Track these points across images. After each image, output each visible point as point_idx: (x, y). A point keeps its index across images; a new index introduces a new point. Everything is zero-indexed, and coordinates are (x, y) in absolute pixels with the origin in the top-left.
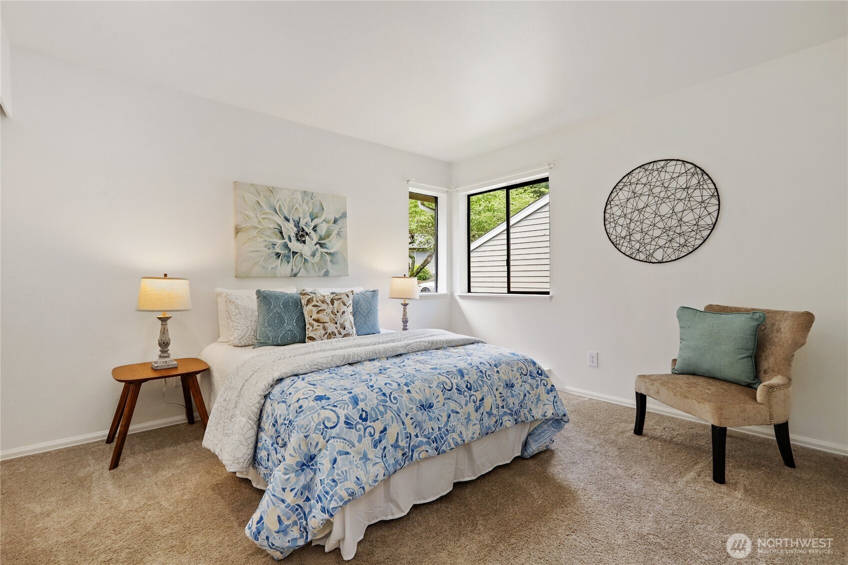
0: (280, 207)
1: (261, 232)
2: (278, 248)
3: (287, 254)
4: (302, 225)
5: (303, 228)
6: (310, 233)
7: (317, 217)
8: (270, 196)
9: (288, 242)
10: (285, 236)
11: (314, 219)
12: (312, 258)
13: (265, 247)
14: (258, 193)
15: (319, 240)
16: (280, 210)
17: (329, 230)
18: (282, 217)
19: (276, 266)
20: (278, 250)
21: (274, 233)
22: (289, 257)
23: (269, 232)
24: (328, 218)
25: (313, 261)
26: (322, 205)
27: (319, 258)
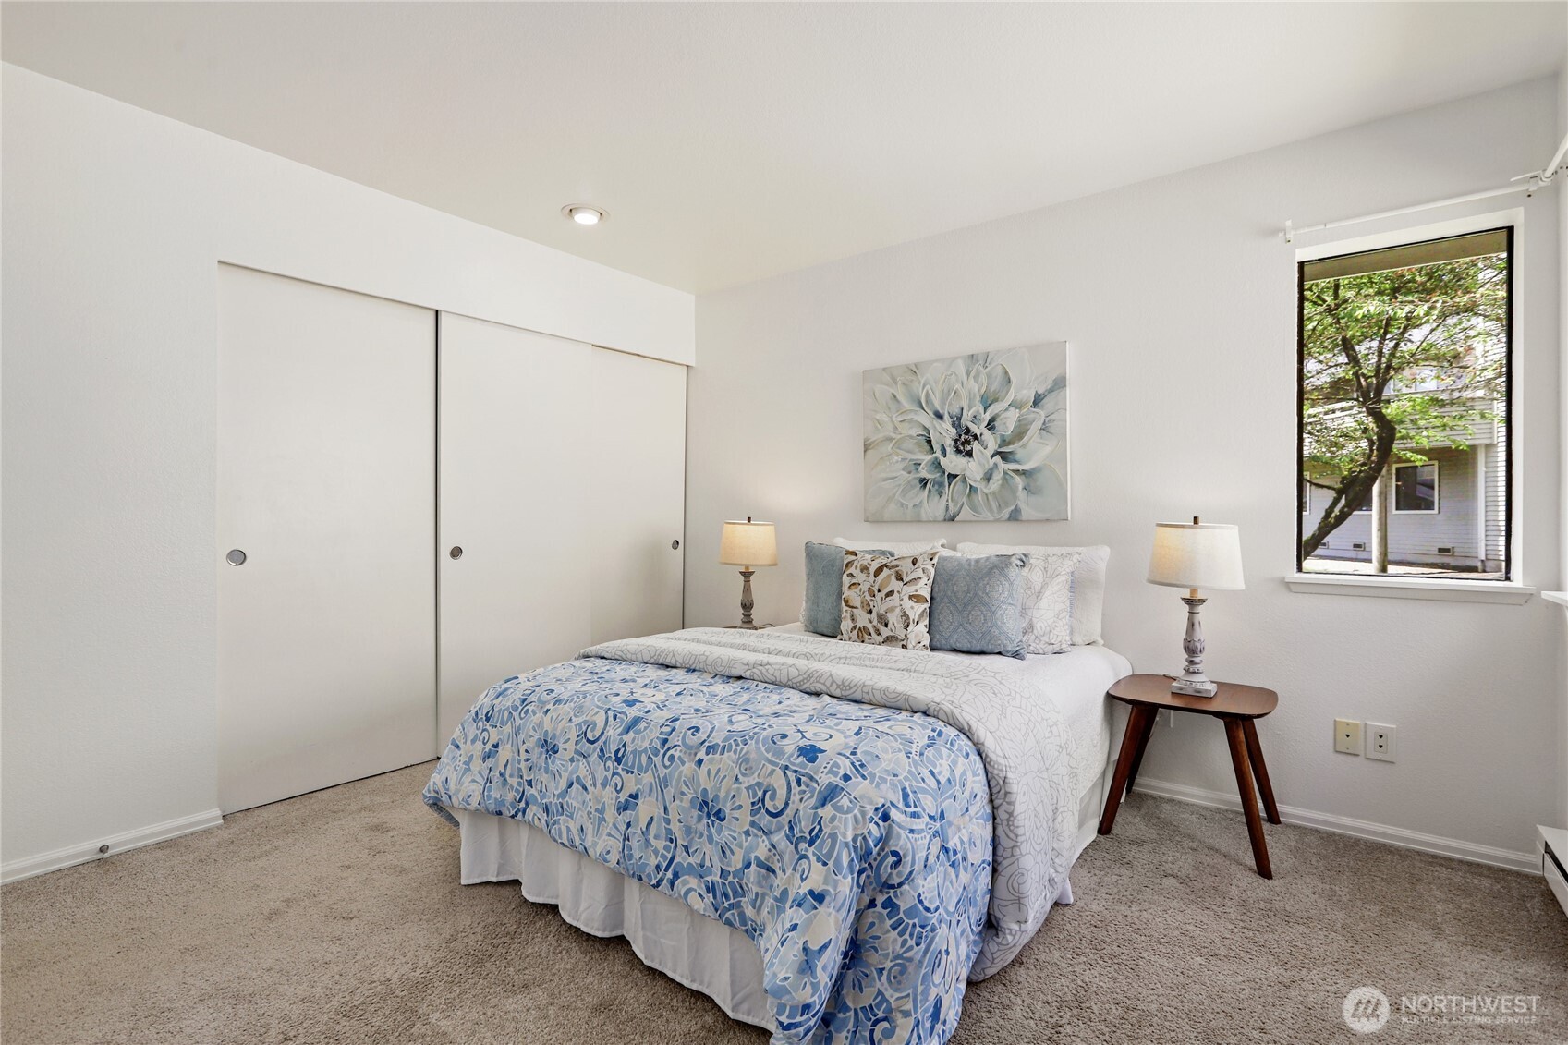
0: (927, 395)
1: (898, 445)
2: (923, 469)
3: (939, 479)
4: (966, 421)
5: (968, 429)
6: (981, 435)
7: (996, 400)
8: (912, 381)
9: (941, 458)
10: (936, 447)
11: (990, 404)
12: (984, 483)
13: (903, 470)
14: (894, 380)
15: (1000, 447)
16: (927, 402)
17: (1023, 422)
18: (931, 414)
19: (921, 502)
20: (924, 473)
21: (918, 444)
22: (941, 484)
23: (909, 444)
24: (1019, 398)
25: (986, 491)
26: (1006, 373)
27: (1000, 482)
